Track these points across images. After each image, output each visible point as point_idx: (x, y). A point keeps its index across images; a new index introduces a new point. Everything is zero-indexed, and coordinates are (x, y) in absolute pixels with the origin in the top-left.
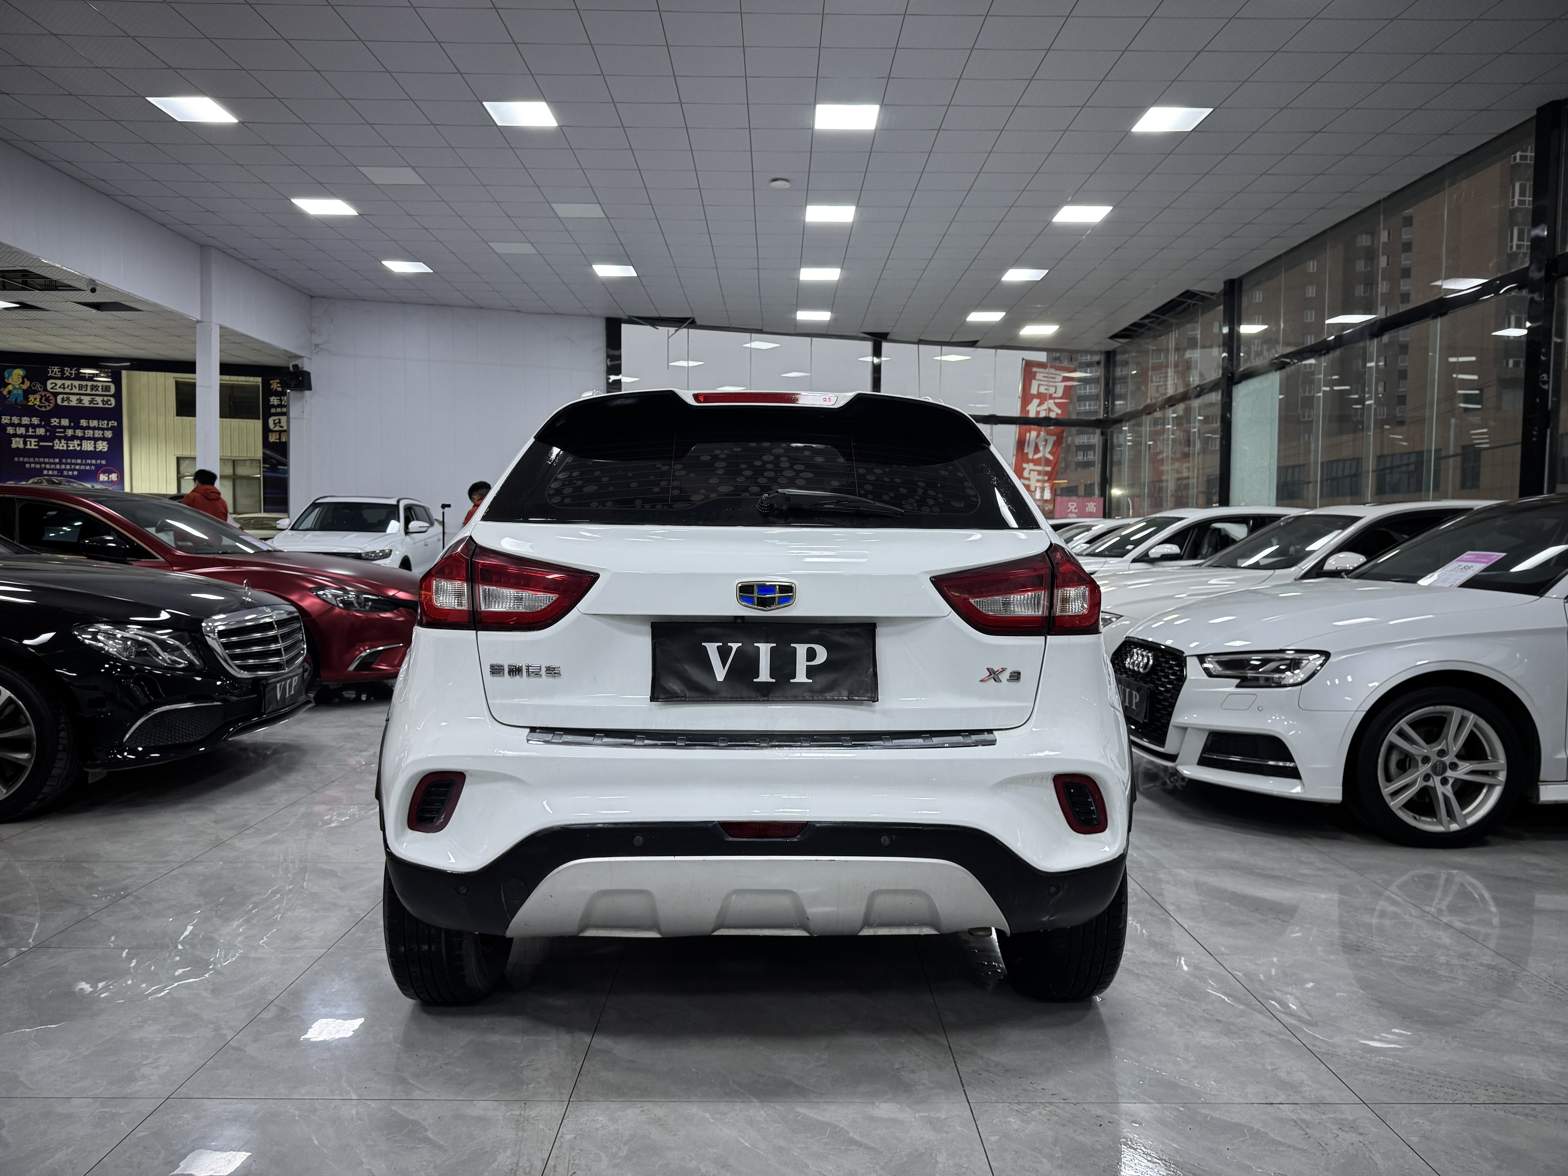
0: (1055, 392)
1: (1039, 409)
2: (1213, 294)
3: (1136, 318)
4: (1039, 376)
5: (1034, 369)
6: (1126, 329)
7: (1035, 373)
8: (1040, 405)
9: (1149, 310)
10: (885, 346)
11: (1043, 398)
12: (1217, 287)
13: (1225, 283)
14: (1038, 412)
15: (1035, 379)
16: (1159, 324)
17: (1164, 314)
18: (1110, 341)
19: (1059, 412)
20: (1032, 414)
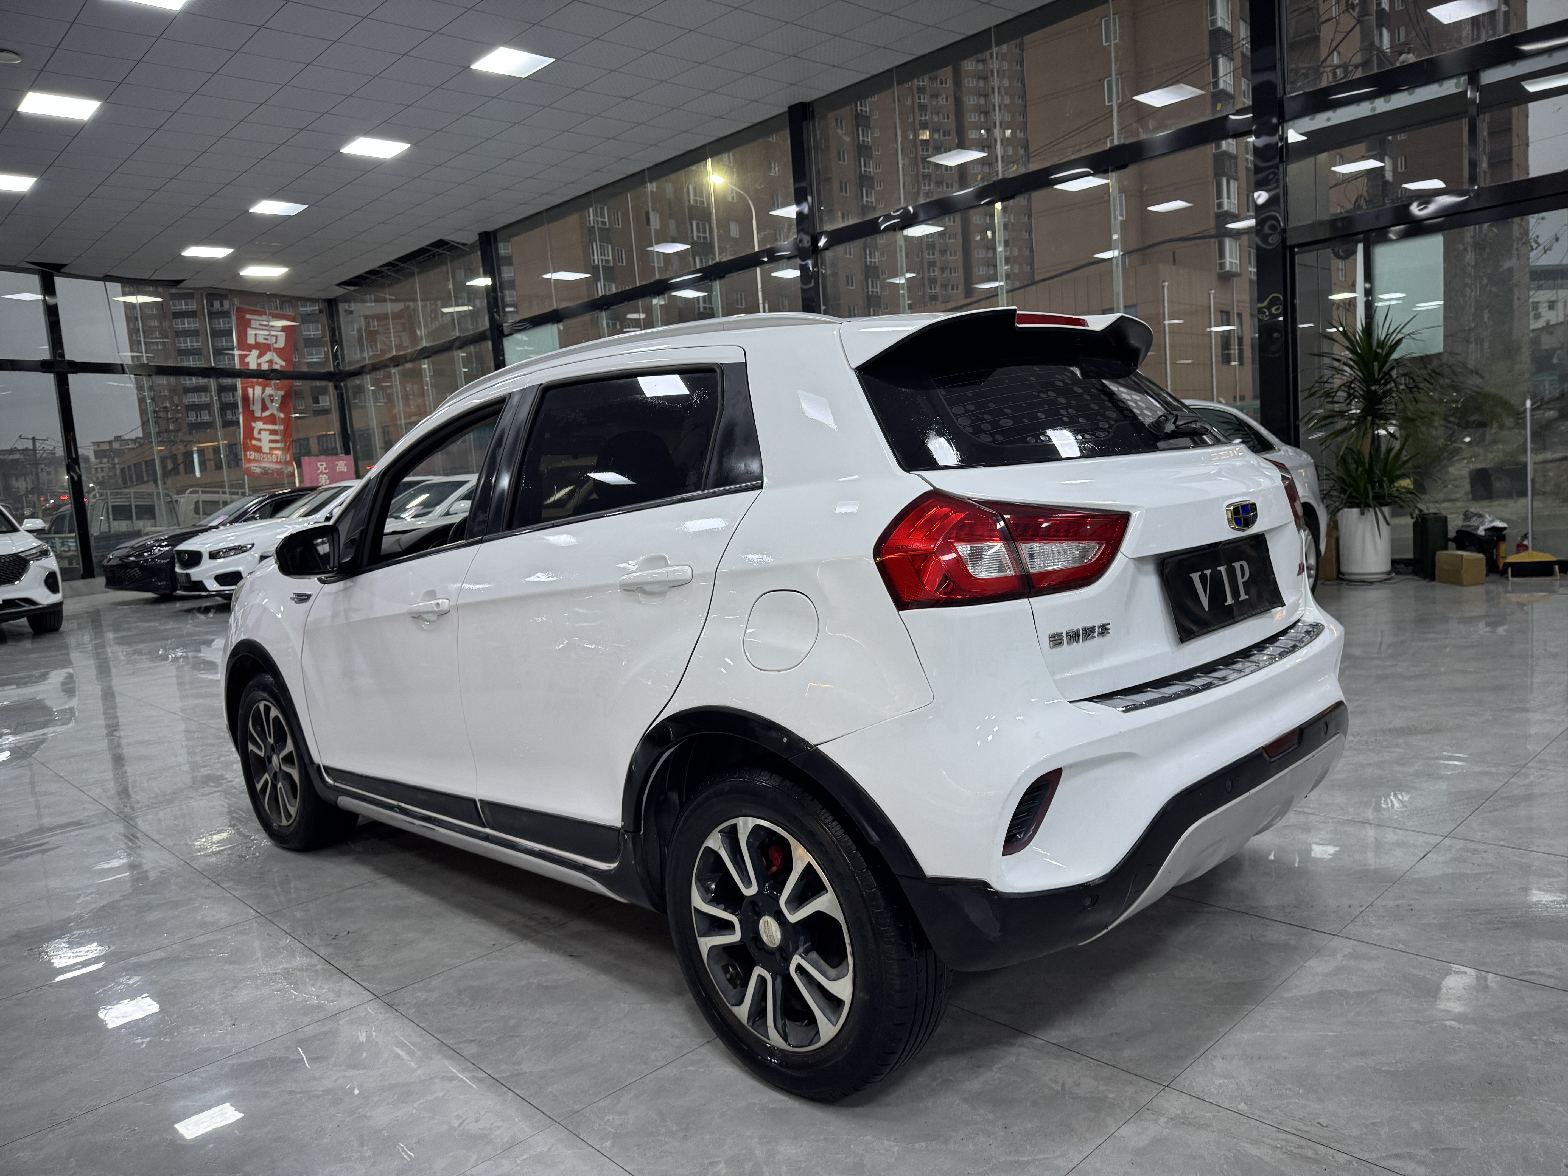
0: (276, 342)
1: (259, 361)
2: (464, 245)
3: (374, 265)
4: (254, 324)
5: (248, 316)
6: (360, 277)
7: (250, 320)
8: (259, 356)
9: (391, 258)
10: (60, 282)
11: (263, 348)
12: (471, 237)
13: (480, 235)
14: (259, 365)
15: (250, 327)
16: (396, 272)
17: (404, 262)
18: (337, 288)
19: (284, 364)
20: (253, 366)
